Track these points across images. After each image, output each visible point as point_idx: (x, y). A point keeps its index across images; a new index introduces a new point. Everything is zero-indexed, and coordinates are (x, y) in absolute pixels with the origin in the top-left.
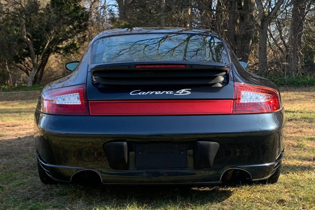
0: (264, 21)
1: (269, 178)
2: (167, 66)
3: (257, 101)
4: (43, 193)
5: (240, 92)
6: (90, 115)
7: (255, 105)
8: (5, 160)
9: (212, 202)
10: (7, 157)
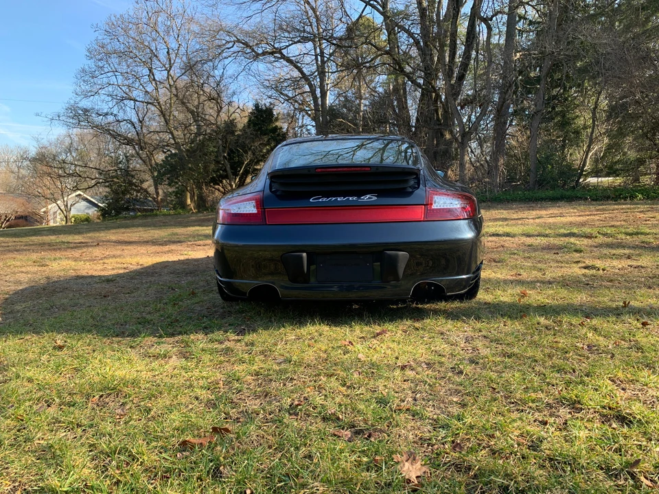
0: (464, 137)
1: (466, 292)
2: (350, 169)
3: (452, 207)
4: (221, 310)
5: (432, 198)
6: (266, 224)
7: (449, 211)
8: (189, 278)
9: (402, 318)
10: (192, 275)
